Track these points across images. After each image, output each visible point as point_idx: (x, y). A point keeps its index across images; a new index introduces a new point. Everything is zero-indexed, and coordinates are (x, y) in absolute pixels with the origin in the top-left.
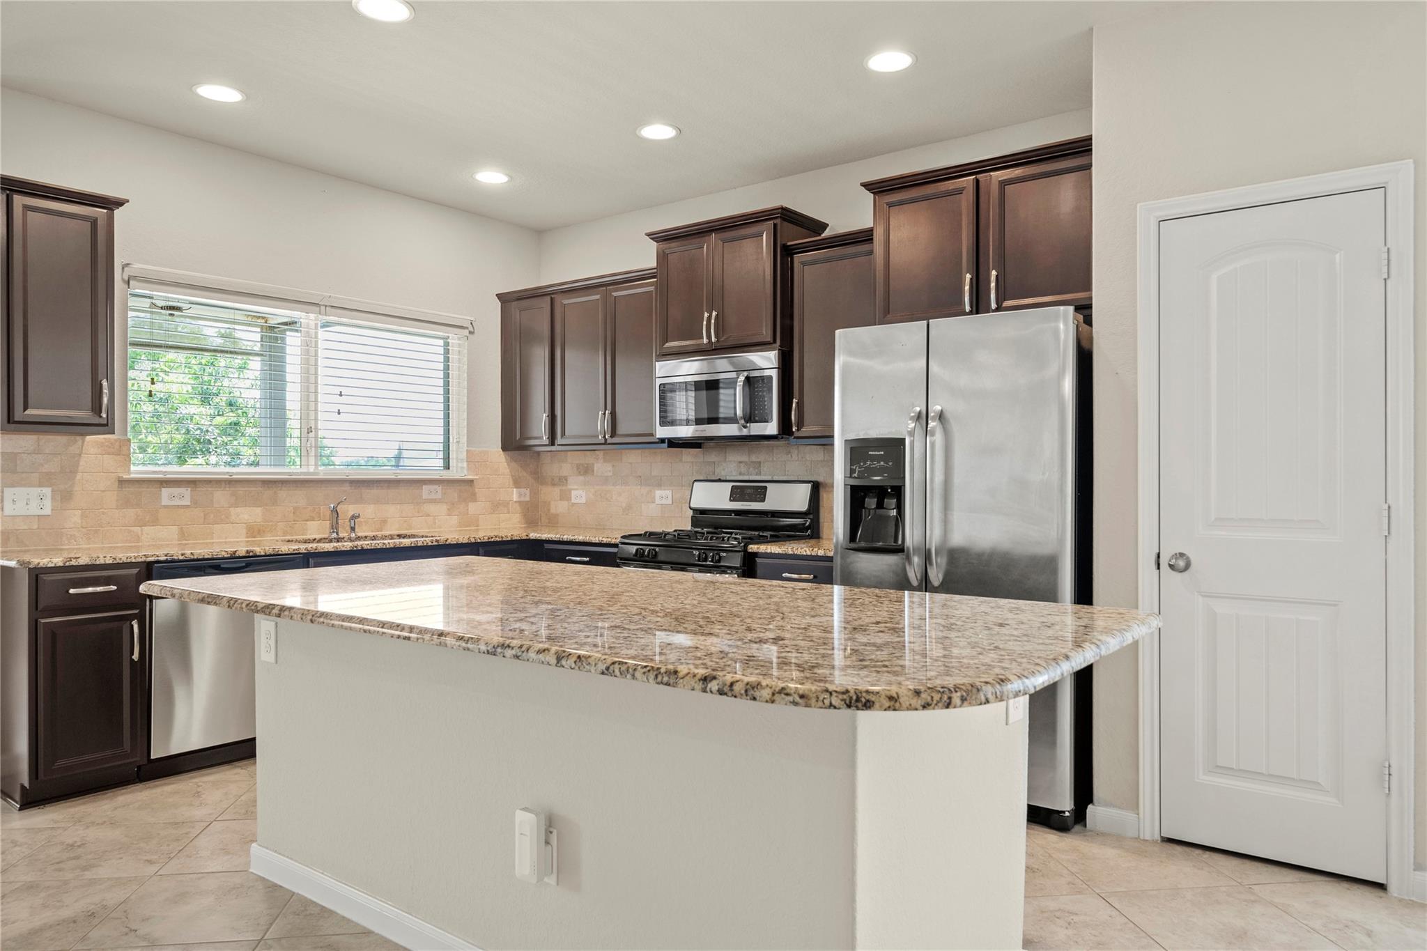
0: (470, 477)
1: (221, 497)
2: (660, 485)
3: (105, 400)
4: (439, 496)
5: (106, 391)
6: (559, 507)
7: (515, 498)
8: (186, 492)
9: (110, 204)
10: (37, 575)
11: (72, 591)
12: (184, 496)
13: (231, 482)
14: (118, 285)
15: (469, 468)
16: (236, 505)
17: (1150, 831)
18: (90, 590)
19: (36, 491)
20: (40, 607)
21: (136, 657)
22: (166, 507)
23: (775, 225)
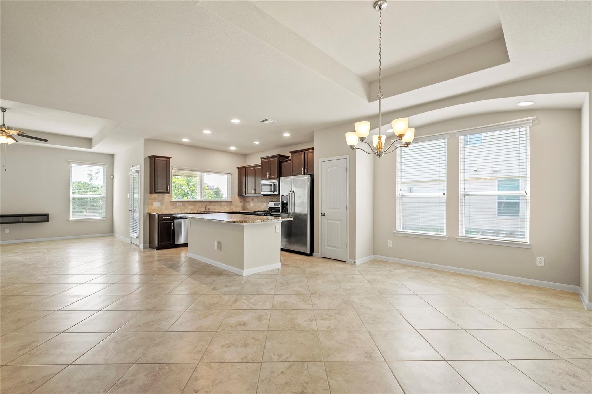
0: (231, 201)
1: (187, 204)
2: (264, 203)
3: (168, 189)
4: (225, 204)
5: (168, 187)
6: (248, 207)
7: (240, 205)
8: (181, 203)
9: (169, 158)
10: (159, 215)
11: (164, 218)
12: (181, 204)
13: (188, 202)
14: (170, 170)
15: (231, 199)
16: (189, 206)
17: (320, 256)
18: (166, 218)
19: (158, 203)
20: (159, 220)
21: (173, 228)
22: (178, 206)
23: (278, 158)
